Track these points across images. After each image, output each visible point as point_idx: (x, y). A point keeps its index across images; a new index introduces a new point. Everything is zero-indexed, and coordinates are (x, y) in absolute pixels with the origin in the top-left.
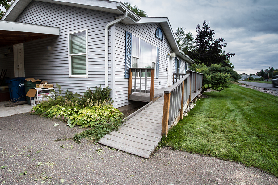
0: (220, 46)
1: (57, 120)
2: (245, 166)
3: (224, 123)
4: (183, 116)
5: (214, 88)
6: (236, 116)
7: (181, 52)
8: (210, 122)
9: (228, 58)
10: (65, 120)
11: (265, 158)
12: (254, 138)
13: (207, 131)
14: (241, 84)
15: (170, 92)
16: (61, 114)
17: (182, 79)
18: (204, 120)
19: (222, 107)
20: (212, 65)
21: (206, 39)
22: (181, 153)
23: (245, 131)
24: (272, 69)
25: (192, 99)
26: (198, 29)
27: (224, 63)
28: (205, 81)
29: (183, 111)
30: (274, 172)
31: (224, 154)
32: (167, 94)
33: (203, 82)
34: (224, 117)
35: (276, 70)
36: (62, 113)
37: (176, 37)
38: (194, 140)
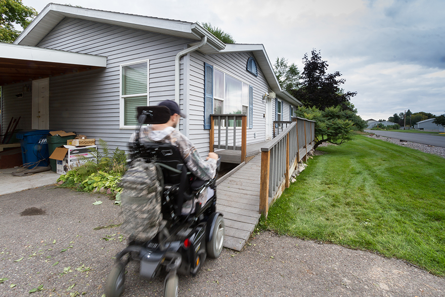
0: (336, 83)
1: (100, 195)
2: (384, 257)
3: (349, 191)
4: (289, 183)
5: (332, 141)
6: (364, 180)
7: (282, 91)
8: (328, 191)
9: (348, 99)
10: (111, 194)
11: (410, 244)
12: (392, 212)
13: (325, 204)
14: (368, 133)
15: (269, 150)
16: (106, 185)
17: (287, 128)
18: (320, 187)
19: (344, 167)
20: (327, 109)
21: (317, 73)
22: (289, 240)
23: (379, 203)
24: (409, 113)
25: (301, 157)
26: (305, 60)
27: (343, 105)
28: (318, 131)
29: (290, 176)
30: (426, 265)
31: (351, 239)
32: (265, 152)
33: (315, 133)
34: (348, 183)
35: (415, 114)
36: (107, 184)
37: (275, 70)
38: (308, 219)
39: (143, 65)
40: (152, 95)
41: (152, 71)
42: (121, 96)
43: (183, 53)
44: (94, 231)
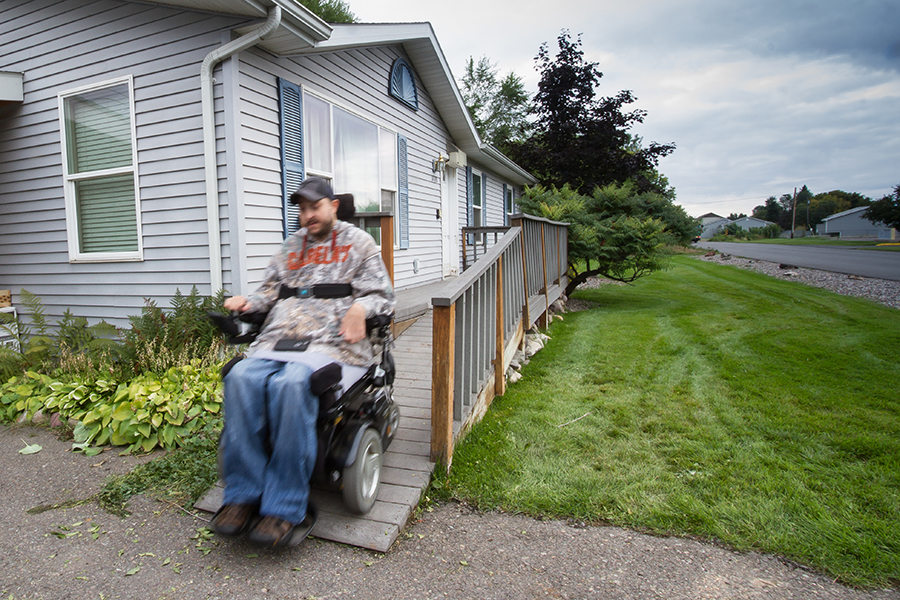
0: (622, 121)
1: (34, 431)
2: (732, 551)
3: (652, 398)
4: (504, 383)
5: (611, 273)
6: (690, 369)
7: (484, 146)
8: (601, 399)
9: (653, 163)
10: (62, 427)
11: (795, 516)
12: (755, 445)
13: (591, 431)
14: (702, 251)
15: (453, 301)
16: (48, 405)
17: (496, 245)
18: (579, 391)
19: (642, 339)
20: (598, 192)
21: (573, 95)
22: (504, 521)
23: (723, 422)
24: (804, 194)
25: (533, 317)
26: (541, 62)
27: (639, 179)
28: (576, 250)
29: (505, 366)
30: (829, 564)
31: (655, 513)
32: (441, 307)
33: (568, 255)
34: (650, 378)
35: (819, 197)
36: (50, 403)
37: (465, 92)
38: (550, 469)
39: (119, 91)
40: (146, 169)
41: (142, 107)
42: (67, 176)
43: (220, 55)
44: (29, 515)
